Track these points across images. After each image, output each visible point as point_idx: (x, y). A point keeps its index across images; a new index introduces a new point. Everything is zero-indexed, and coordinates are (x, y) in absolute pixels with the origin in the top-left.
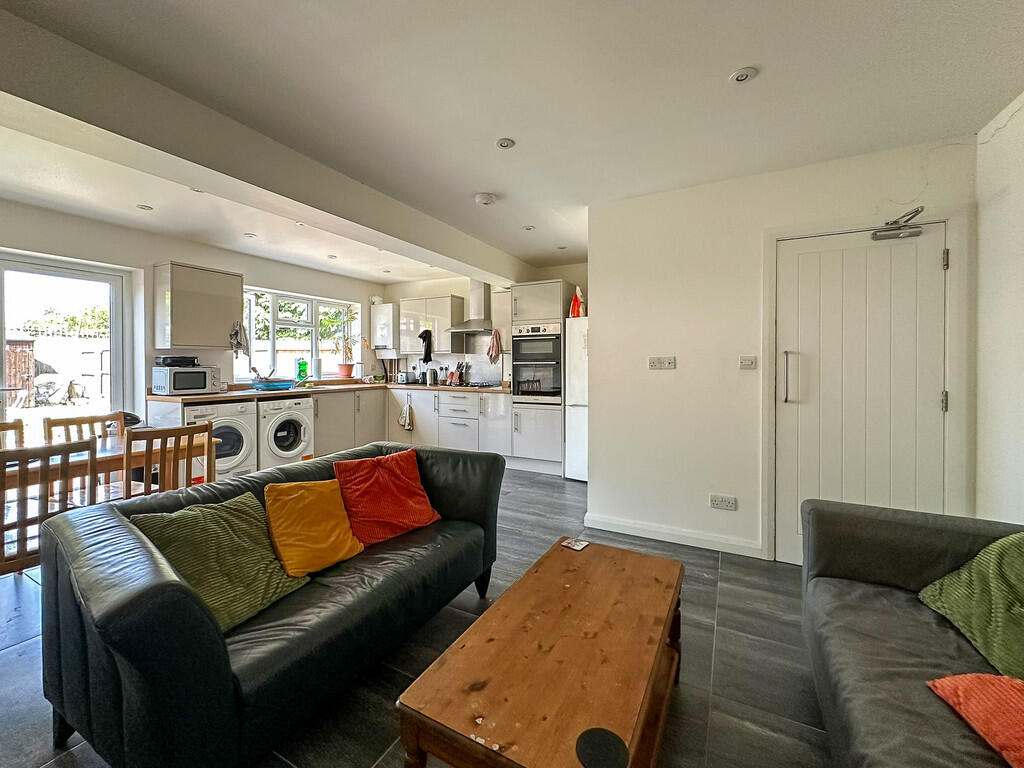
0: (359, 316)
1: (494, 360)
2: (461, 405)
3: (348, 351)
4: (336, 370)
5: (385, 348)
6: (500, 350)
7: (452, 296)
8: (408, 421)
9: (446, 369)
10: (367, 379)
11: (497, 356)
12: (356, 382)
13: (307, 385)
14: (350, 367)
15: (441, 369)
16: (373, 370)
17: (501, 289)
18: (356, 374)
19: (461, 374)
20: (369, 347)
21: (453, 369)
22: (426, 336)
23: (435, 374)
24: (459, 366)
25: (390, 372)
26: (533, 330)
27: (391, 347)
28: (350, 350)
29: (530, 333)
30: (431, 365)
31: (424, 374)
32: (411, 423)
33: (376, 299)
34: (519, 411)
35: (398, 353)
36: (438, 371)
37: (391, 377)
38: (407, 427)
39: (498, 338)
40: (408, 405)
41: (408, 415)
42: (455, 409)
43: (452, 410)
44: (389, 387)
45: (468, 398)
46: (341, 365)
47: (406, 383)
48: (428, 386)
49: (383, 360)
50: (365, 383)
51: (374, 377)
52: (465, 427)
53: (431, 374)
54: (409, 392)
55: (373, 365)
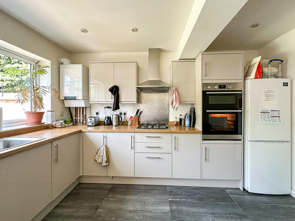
0: (49, 70)
2: (155, 142)
3: (38, 101)
4: (24, 117)
5: (74, 99)
8: (105, 159)
9: (125, 114)
10: (58, 124)
12: (47, 127)
14: (41, 115)
16: (62, 115)
17: (177, 59)
18: (46, 120)
20: (59, 97)
22: (115, 90)
25: (76, 116)
27: (81, 97)
28: (41, 99)
29: (218, 89)
30: (117, 112)
31: (108, 118)
32: (108, 161)
33: (65, 60)
34: (208, 146)
37: (76, 120)
38: (105, 164)
40: (104, 146)
41: (105, 153)
42: (150, 146)
43: (148, 147)
44: (83, 130)
45: (162, 138)
46: (27, 113)
47: (95, 126)
48: (114, 127)
49: (69, 108)
50: (55, 127)
51: (65, 121)
52: (159, 159)
53: (116, 118)
54: (105, 134)
55: (61, 112)
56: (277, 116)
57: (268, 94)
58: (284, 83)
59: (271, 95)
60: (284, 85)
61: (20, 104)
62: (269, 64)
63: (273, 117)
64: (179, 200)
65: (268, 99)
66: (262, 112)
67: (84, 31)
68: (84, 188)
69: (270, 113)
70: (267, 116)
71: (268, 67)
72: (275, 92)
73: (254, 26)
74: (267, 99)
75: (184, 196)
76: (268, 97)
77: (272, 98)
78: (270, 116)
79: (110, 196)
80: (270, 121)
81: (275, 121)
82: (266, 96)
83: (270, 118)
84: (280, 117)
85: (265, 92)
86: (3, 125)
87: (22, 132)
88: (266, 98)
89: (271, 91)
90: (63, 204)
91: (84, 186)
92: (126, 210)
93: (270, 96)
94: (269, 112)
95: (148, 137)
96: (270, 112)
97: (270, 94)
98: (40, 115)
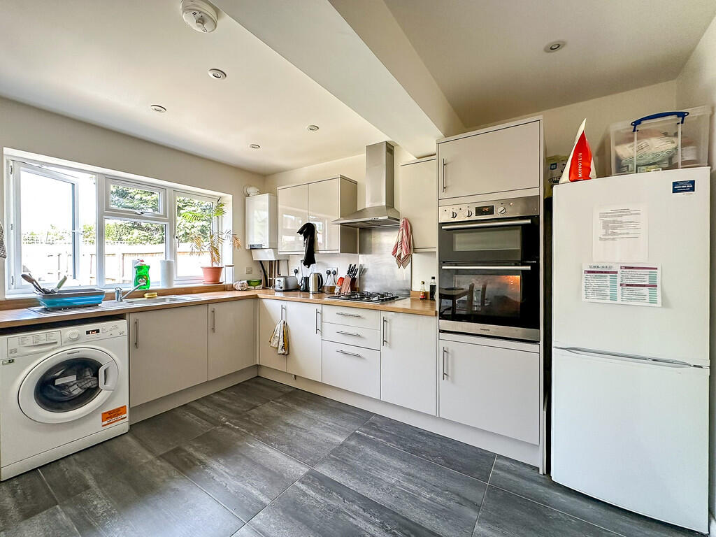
1: (402, 261)
2: (352, 326)
3: (215, 250)
4: (200, 273)
5: (260, 247)
6: (411, 248)
7: (342, 177)
8: (281, 343)
9: (335, 273)
10: (238, 286)
11: (408, 256)
12: (225, 289)
13: (146, 295)
14: (218, 270)
15: (329, 273)
16: (248, 273)
17: (413, 159)
18: (227, 278)
19: (353, 280)
20: (243, 246)
21: (343, 273)
22: (308, 231)
23: (319, 279)
24: (352, 270)
25: (270, 276)
26: (480, 211)
27: (267, 246)
29: (474, 217)
30: (314, 269)
31: (307, 279)
32: (287, 346)
33: (252, 190)
34: (451, 346)
35: (276, 253)
36: (325, 276)
37: (271, 281)
38: (280, 351)
39: (409, 229)
40: (282, 322)
41: (282, 334)
42: (344, 331)
43: (342, 333)
44: (260, 296)
45: (364, 318)
46: (205, 269)
47: (284, 291)
48: (311, 295)
49: (261, 262)
50: (235, 290)
51: (248, 282)
52: (359, 358)
53: (315, 279)
54: (284, 303)
55: (247, 269)
56: (647, 283)
57: (614, 222)
58: (675, 184)
59: (621, 222)
60: (675, 191)
61: (195, 257)
62: (634, 131)
63: (628, 285)
64: (372, 437)
65: (613, 234)
66: (589, 272)
67: (255, 146)
68: (260, 384)
69: (619, 275)
70: (608, 283)
71: (631, 140)
72: (639, 214)
73: (552, 49)
74: (609, 235)
75: (387, 436)
76: (614, 228)
77: (626, 231)
78: (619, 282)
79: (280, 400)
80: (614, 297)
81: (634, 297)
82: (606, 226)
83: (619, 288)
84: (656, 286)
85: (603, 216)
86: (175, 283)
87: (193, 291)
88: (607, 234)
89: (625, 212)
90: (225, 392)
91: (261, 381)
92: (282, 422)
93: (621, 226)
94: (617, 273)
95: (342, 314)
96: (619, 271)
97: (619, 219)
98: (216, 272)
